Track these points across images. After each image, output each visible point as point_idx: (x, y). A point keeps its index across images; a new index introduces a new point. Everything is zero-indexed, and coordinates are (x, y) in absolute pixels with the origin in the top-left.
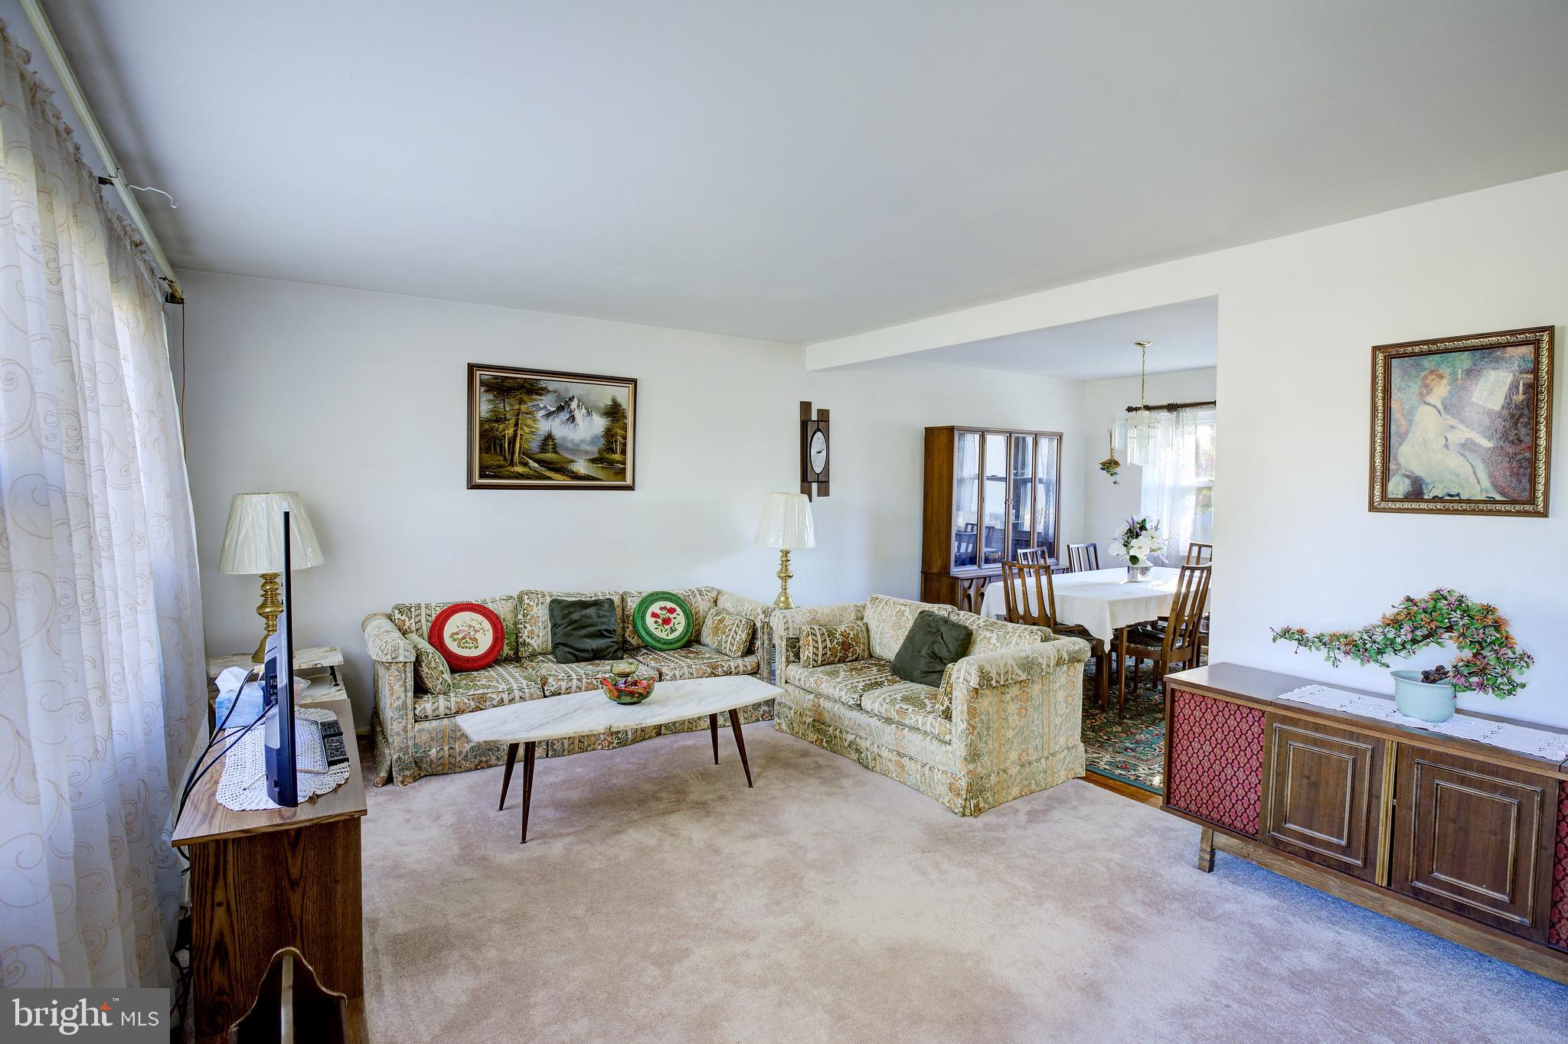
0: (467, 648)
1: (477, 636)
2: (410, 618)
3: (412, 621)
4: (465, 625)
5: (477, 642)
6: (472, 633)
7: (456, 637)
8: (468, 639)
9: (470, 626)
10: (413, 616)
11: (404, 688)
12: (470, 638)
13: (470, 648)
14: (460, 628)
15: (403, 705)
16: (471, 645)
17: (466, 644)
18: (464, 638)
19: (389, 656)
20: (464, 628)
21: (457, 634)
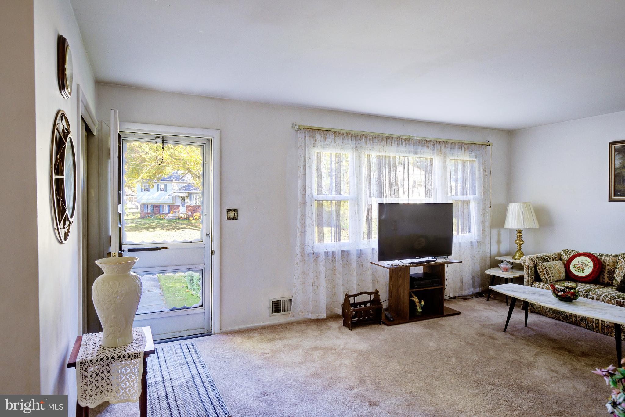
0: (579, 272)
1: (585, 268)
2: (566, 255)
3: (566, 256)
4: (582, 262)
5: (584, 271)
6: (584, 266)
7: (576, 266)
8: (581, 268)
9: (584, 263)
10: (567, 254)
11: (528, 275)
12: (582, 268)
13: (580, 272)
14: (579, 263)
15: (527, 281)
16: (581, 271)
17: (579, 270)
18: (579, 267)
19: (523, 262)
20: (581, 263)
21: (577, 265)
